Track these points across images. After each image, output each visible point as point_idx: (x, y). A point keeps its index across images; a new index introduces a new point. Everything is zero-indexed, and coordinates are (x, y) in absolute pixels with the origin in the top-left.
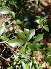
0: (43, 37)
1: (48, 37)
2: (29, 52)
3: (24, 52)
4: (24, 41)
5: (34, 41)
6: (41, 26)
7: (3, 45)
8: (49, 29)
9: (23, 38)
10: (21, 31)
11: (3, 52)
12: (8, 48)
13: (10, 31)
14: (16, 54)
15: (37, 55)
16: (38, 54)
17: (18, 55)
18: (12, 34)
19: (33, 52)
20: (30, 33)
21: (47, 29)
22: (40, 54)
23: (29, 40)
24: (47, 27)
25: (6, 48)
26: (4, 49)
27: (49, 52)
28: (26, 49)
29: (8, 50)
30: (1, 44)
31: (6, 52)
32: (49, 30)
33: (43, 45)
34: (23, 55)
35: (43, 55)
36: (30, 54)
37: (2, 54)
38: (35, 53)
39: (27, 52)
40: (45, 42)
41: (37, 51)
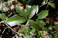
0: (48, 13)
1: (55, 15)
2: (33, 33)
3: (28, 33)
4: (25, 18)
5: (37, 19)
6: (46, 2)
7: (4, 25)
8: (55, 5)
9: (23, 15)
10: (22, 8)
11: (3, 33)
12: (9, 29)
13: (11, 10)
14: (18, 35)
15: (43, 36)
16: (44, 34)
17: (21, 37)
18: (14, 12)
19: (38, 33)
20: (31, 9)
21: (53, 5)
22: (46, 35)
23: (31, 18)
24: (53, 3)
25: (6, 28)
26: (5, 30)
27: (56, 31)
28: (30, 29)
29: (9, 31)
30: (1, 25)
31: (7, 33)
32: (55, 7)
33: (48, 23)
34: (26, 36)
35: (49, 35)
36: (35, 35)
37: (1, 36)
38: (41, 33)
39: (30, 33)
40: (52, 21)
41: (42, 31)
